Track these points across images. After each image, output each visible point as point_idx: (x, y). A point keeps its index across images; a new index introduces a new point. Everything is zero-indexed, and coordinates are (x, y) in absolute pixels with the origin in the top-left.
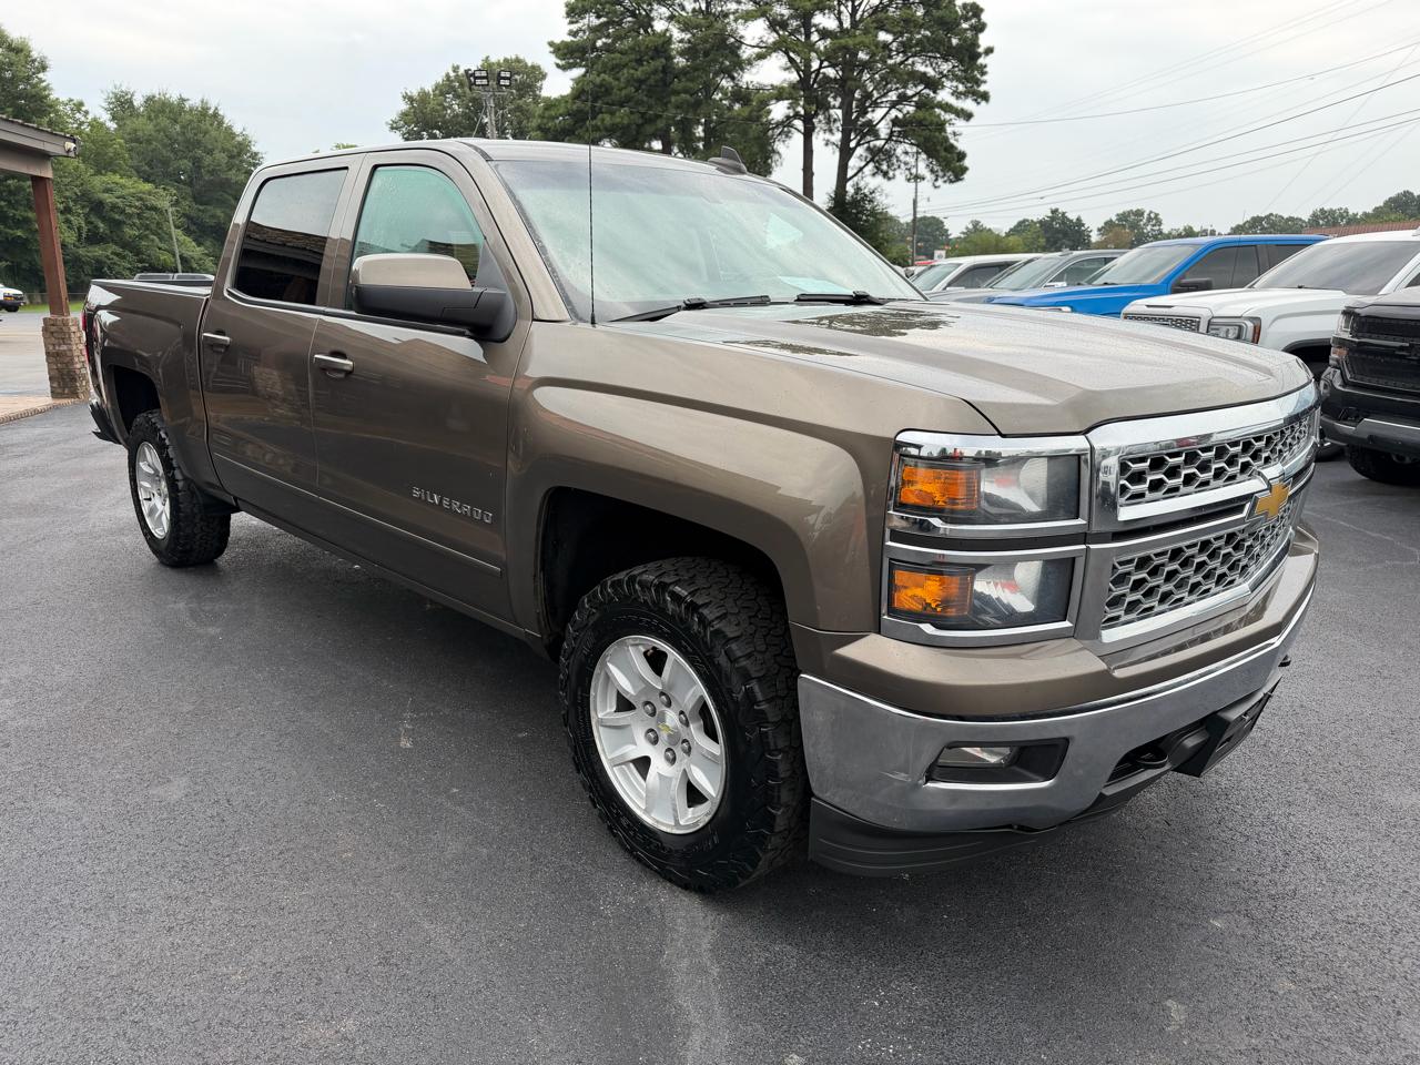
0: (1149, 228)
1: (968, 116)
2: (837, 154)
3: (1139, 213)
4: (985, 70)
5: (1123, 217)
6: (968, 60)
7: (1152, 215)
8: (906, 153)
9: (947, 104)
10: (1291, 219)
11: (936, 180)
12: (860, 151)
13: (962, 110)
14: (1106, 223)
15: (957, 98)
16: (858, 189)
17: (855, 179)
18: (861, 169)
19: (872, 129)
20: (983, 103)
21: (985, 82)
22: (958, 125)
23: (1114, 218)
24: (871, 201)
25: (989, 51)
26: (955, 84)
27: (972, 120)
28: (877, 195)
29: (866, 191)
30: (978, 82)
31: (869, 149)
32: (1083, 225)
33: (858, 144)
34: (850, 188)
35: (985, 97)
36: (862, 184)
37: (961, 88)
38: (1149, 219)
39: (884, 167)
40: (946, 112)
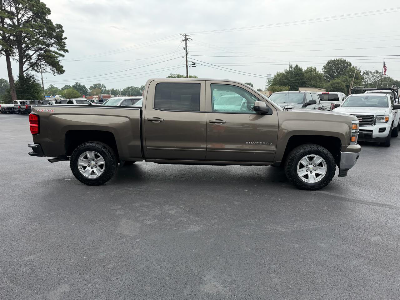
0: (103, 88)
1: (63, 56)
2: (18, 63)
3: (99, 85)
4: (65, 43)
5: (95, 85)
6: (60, 40)
7: (103, 85)
8: (43, 65)
9: (56, 52)
10: (137, 88)
11: (54, 73)
12: (27, 63)
13: (61, 54)
14: (91, 87)
15: (59, 51)
16: (28, 75)
17: (26, 71)
18: (28, 69)
19: (30, 57)
20: (67, 53)
21: (66, 47)
22: (60, 58)
23: (93, 86)
24: (33, 78)
25: (66, 38)
26: (57, 46)
27: (64, 57)
28: (35, 76)
29: (31, 75)
30: (64, 47)
31: (30, 63)
32: (86, 87)
33: (26, 61)
34: (25, 74)
35: (67, 51)
36: (29, 73)
37: (59, 48)
38: (102, 86)
39: (36, 68)
40: (56, 54)
